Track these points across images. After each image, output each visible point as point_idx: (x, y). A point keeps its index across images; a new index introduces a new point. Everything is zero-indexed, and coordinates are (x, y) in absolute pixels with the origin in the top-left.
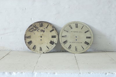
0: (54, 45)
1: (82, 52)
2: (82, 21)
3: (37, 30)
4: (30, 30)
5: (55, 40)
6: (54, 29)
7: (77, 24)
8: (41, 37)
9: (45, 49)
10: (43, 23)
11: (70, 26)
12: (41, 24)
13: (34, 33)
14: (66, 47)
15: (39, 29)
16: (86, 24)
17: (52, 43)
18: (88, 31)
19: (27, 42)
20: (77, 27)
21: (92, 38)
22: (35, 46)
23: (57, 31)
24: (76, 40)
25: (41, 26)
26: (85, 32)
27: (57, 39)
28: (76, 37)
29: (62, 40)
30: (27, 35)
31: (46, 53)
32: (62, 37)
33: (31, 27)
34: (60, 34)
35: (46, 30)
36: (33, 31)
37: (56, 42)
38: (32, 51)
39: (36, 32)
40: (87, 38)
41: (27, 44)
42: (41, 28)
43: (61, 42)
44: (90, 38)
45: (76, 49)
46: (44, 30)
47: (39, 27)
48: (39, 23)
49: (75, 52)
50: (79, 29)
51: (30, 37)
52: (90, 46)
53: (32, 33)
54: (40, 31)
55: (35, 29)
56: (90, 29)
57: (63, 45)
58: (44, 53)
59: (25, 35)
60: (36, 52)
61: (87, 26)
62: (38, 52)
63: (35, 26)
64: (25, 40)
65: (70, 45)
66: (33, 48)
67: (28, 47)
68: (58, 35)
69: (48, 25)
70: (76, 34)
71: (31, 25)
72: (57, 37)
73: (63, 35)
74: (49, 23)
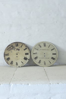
0: (28, 61)
1: (50, 65)
2: (49, 41)
3: (14, 49)
4: (8, 49)
5: (28, 57)
6: (27, 48)
7: (45, 44)
8: (17, 54)
9: (20, 64)
10: (18, 43)
11: (39, 45)
12: (16, 44)
13: (11, 51)
14: (36, 62)
15: (15, 48)
16: (52, 44)
17: (25, 59)
18: (54, 49)
19: (6, 59)
20: (45, 46)
21: (57, 54)
22: (12, 61)
23: (29, 49)
24: (45, 56)
25: (17, 45)
26: (52, 50)
27: (30, 56)
28: (45, 54)
29: (33, 56)
30: (6, 53)
31: (21, 67)
32: (34, 54)
33: (9, 47)
34: (32, 52)
35: (20, 49)
36: (10, 49)
37: (29, 58)
38: (10, 65)
39: (13, 50)
40: (53, 54)
41: (6, 60)
42: (17, 48)
43: (33, 58)
44: (55, 54)
45: (45, 64)
46: (19, 49)
47: (15, 47)
48: (15, 44)
49: (44, 66)
50: (46, 48)
51: (8, 55)
52: (55, 61)
53: (10, 51)
54: (16, 49)
55: (12, 48)
56: (55, 47)
57: (34, 60)
58: (19, 67)
59: (4, 53)
60: (13, 66)
61: (53, 45)
62: (15, 67)
63: (12, 46)
64: (4, 57)
65: (40, 60)
66: (11, 63)
67: (7, 63)
68: (30, 52)
69: (22, 45)
70: (45, 52)
71: (9, 45)
72: (29, 54)
73: (34, 52)
74: (23, 43)
